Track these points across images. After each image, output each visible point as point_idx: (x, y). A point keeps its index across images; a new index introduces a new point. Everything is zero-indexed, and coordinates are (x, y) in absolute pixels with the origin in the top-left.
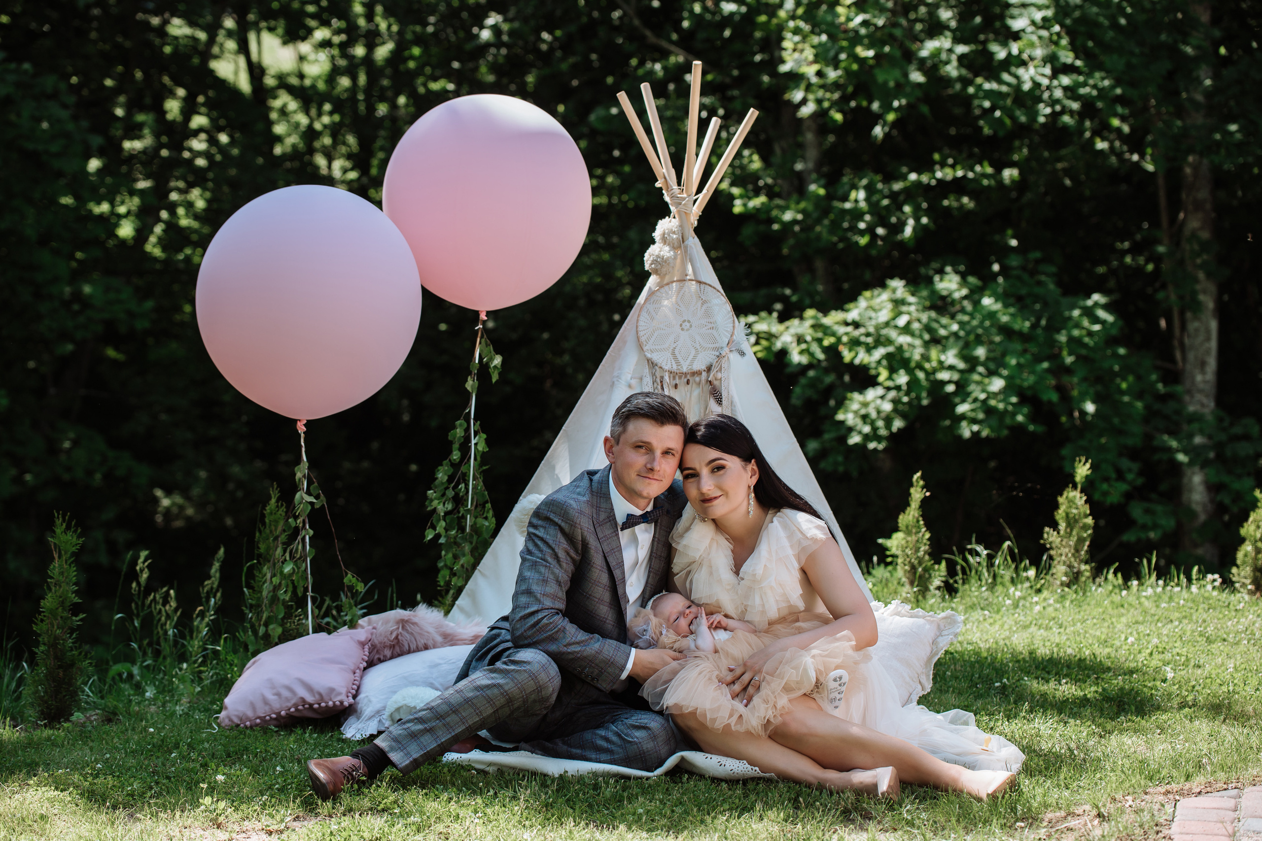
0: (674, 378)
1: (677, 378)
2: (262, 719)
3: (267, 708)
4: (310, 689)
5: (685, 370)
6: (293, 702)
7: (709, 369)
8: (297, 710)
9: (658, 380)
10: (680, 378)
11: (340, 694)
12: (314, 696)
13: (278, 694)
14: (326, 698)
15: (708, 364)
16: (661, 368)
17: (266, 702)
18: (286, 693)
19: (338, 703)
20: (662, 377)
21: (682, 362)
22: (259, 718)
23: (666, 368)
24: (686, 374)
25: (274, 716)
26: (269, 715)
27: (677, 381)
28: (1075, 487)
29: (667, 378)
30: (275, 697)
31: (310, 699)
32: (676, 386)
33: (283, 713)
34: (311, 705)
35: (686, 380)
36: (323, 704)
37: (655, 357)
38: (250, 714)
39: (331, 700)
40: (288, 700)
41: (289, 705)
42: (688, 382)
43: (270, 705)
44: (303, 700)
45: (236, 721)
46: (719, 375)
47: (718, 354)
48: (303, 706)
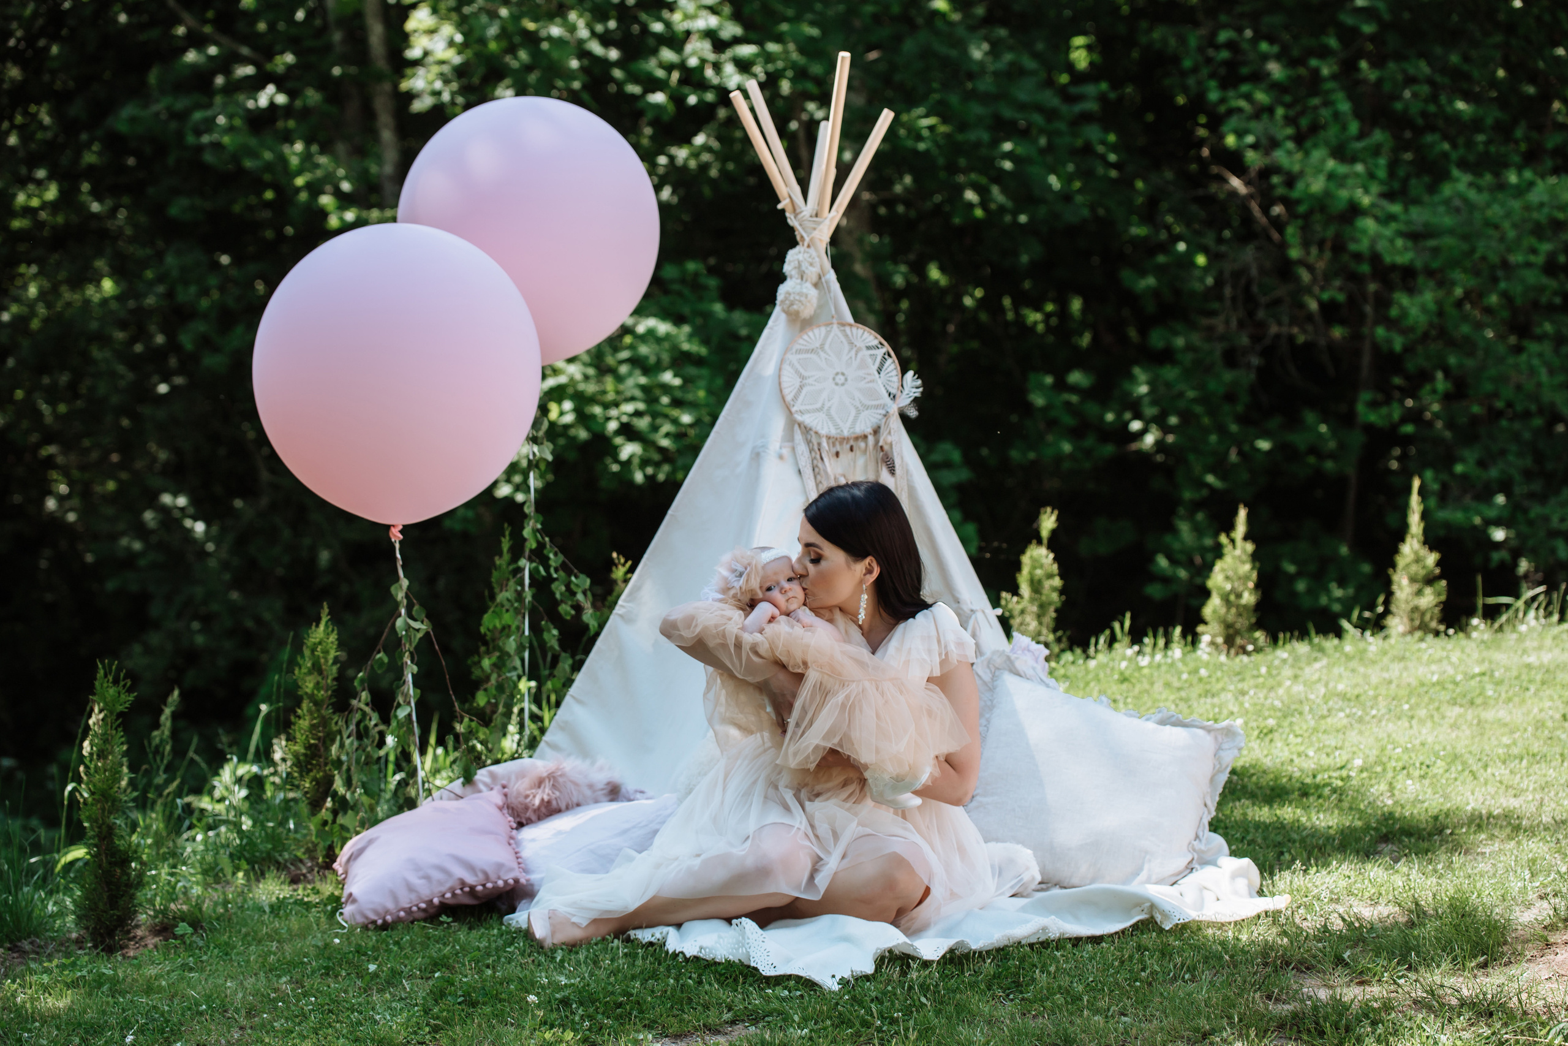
0: (834, 445)
1: (837, 444)
2: (409, 911)
3: (413, 896)
4: (471, 868)
5: (846, 434)
6: (448, 885)
7: (876, 431)
8: (454, 895)
9: (816, 448)
10: (841, 443)
11: (511, 870)
12: (476, 875)
13: (427, 878)
14: (493, 877)
15: (875, 426)
16: (816, 433)
17: (411, 888)
18: (437, 875)
19: (511, 882)
20: (819, 444)
21: (841, 424)
22: (403, 909)
23: (823, 432)
24: (848, 439)
25: (423, 905)
26: (417, 905)
27: (838, 448)
28: (1040, 542)
29: (825, 444)
30: (423, 881)
31: (470, 879)
32: (837, 454)
33: (436, 901)
34: (472, 888)
35: (848, 447)
36: (489, 885)
37: (807, 419)
38: (390, 905)
39: (499, 878)
40: (440, 883)
41: (443, 889)
42: (852, 449)
43: (416, 892)
44: (463, 883)
45: (373, 917)
46: (889, 439)
47: (884, 412)
48: (462, 889)
